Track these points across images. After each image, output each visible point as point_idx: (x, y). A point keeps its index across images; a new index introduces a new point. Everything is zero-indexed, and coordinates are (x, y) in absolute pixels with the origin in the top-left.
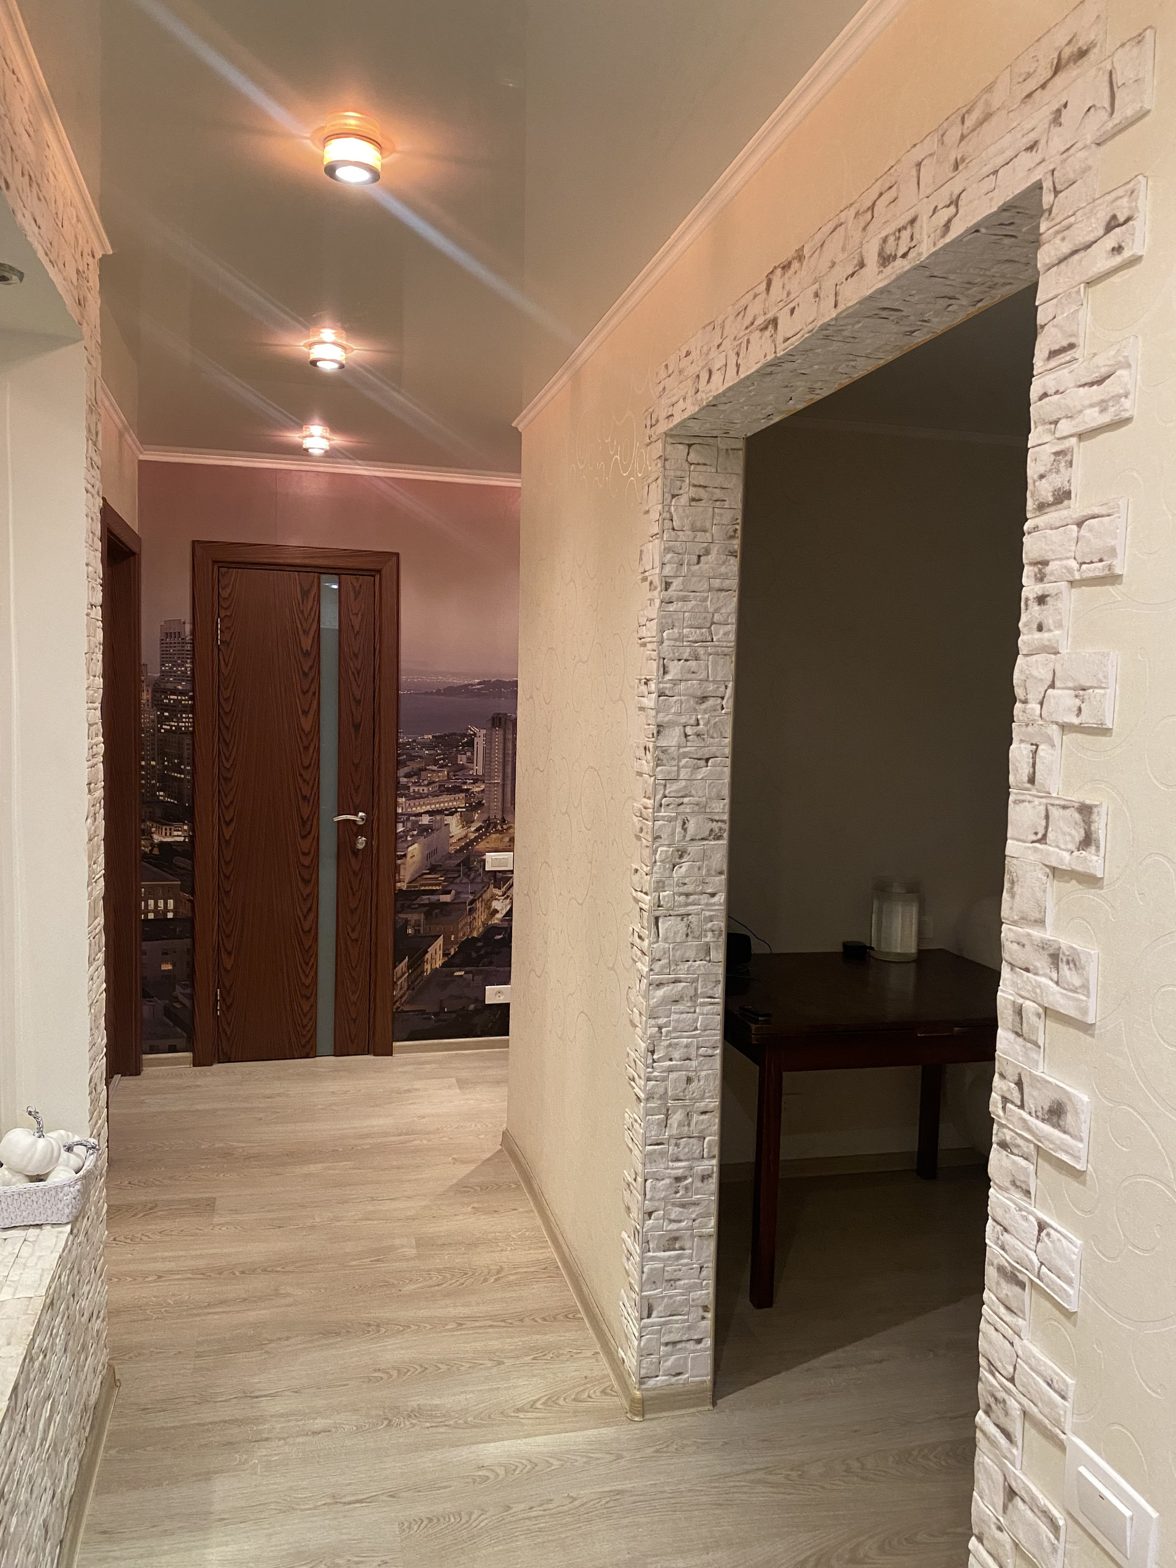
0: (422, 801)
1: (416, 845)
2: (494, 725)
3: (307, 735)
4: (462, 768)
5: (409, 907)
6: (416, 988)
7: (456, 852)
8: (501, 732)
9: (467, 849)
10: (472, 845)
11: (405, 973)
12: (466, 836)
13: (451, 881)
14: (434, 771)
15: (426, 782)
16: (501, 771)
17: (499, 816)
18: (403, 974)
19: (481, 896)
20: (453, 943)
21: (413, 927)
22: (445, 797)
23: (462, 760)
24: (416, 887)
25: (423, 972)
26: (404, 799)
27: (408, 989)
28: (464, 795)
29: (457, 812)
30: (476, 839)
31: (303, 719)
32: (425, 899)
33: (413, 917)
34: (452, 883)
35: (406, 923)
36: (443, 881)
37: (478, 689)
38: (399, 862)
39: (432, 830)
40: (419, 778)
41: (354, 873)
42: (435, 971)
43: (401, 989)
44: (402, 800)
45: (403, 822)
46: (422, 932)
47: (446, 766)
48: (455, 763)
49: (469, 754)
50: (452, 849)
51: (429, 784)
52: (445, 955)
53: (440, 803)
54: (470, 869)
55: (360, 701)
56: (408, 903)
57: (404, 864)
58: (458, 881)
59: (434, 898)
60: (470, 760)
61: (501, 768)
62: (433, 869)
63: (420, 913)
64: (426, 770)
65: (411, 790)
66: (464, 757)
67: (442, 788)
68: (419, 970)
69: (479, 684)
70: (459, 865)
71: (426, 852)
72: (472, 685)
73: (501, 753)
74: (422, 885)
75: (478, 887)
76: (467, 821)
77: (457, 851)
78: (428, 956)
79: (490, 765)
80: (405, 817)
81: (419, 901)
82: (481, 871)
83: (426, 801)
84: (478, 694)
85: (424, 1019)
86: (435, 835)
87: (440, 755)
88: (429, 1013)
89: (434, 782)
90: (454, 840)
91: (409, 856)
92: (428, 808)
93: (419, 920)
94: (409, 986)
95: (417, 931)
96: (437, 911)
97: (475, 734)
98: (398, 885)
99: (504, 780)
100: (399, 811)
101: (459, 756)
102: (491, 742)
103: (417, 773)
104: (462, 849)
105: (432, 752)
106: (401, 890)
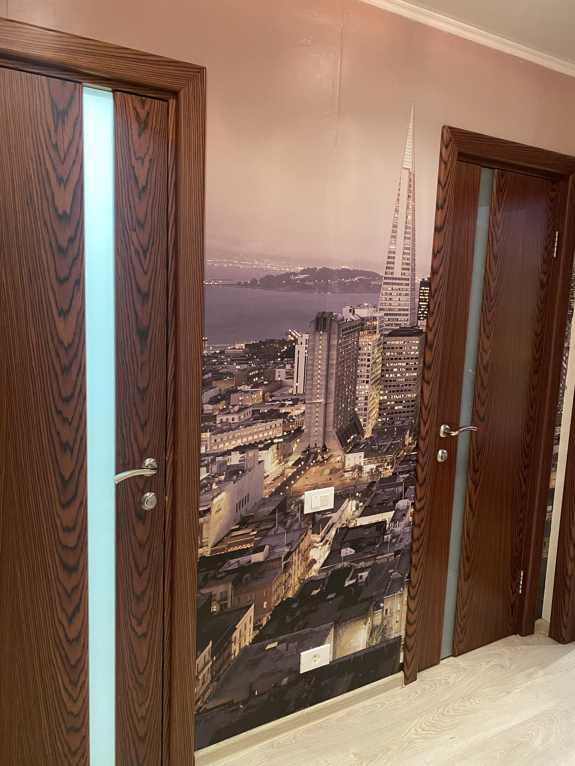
0: (231, 434)
1: (223, 495)
2: (317, 329)
3: (66, 349)
4: (280, 385)
5: (214, 577)
6: (222, 678)
7: (270, 496)
8: (325, 337)
9: (284, 490)
10: (290, 485)
11: (208, 662)
12: (282, 474)
13: (263, 534)
14: (246, 392)
15: (236, 408)
16: (324, 387)
17: (320, 445)
18: (205, 664)
19: (298, 546)
20: (264, 611)
21: (219, 602)
22: (260, 426)
23: (280, 375)
24: (223, 549)
25: (230, 655)
26: (208, 434)
27: (211, 682)
28: (281, 421)
29: (272, 443)
30: (293, 477)
31: (60, 323)
32: (234, 564)
33: (218, 590)
34: (265, 536)
35: (210, 598)
36: (256, 536)
37: (301, 280)
38: (201, 520)
39: (243, 472)
40: (228, 404)
41: (140, 545)
42: (244, 651)
43: (203, 683)
44: (206, 436)
45: (207, 466)
46: (229, 606)
47: (262, 384)
48: (272, 380)
49: (288, 367)
50: (266, 493)
51: (240, 410)
52: (255, 628)
53: (252, 434)
54: (287, 515)
55: (147, 294)
56: (212, 573)
57: (207, 522)
58: (272, 532)
59: (243, 560)
60: (290, 375)
61: (324, 383)
62: (244, 522)
63: (227, 582)
64: (237, 391)
65: (218, 421)
66: (283, 371)
67: (257, 415)
68: (226, 655)
69: (303, 272)
70: (274, 512)
71: (237, 501)
72: (295, 274)
73: (325, 364)
74: (229, 546)
75: (294, 536)
76: (285, 455)
77: (272, 495)
78: (236, 634)
79: (312, 379)
80: (210, 458)
81: (227, 567)
82: (299, 515)
83: (237, 433)
84: (302, 286)
85: (231, 712)
86: (246, 477)
87: (254, 369)
88: (238, 704)
89: (247, 407)
90: (268, 481)
91: (214, 511)
92: (239, 443)
93: (226, 592)
94: (213, 677)
95: (223, 607)
96: (247, 576)
97: (296, 341)
98: (200, 551)
99: (326, 399)
100: (203, 450)
101: (277, 370)
102: (313, 350)
103: (225, 396)
104: (278, 490)
105: (245, 366)
106: (203, 557)
